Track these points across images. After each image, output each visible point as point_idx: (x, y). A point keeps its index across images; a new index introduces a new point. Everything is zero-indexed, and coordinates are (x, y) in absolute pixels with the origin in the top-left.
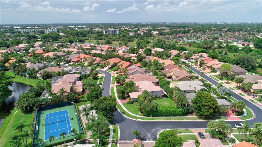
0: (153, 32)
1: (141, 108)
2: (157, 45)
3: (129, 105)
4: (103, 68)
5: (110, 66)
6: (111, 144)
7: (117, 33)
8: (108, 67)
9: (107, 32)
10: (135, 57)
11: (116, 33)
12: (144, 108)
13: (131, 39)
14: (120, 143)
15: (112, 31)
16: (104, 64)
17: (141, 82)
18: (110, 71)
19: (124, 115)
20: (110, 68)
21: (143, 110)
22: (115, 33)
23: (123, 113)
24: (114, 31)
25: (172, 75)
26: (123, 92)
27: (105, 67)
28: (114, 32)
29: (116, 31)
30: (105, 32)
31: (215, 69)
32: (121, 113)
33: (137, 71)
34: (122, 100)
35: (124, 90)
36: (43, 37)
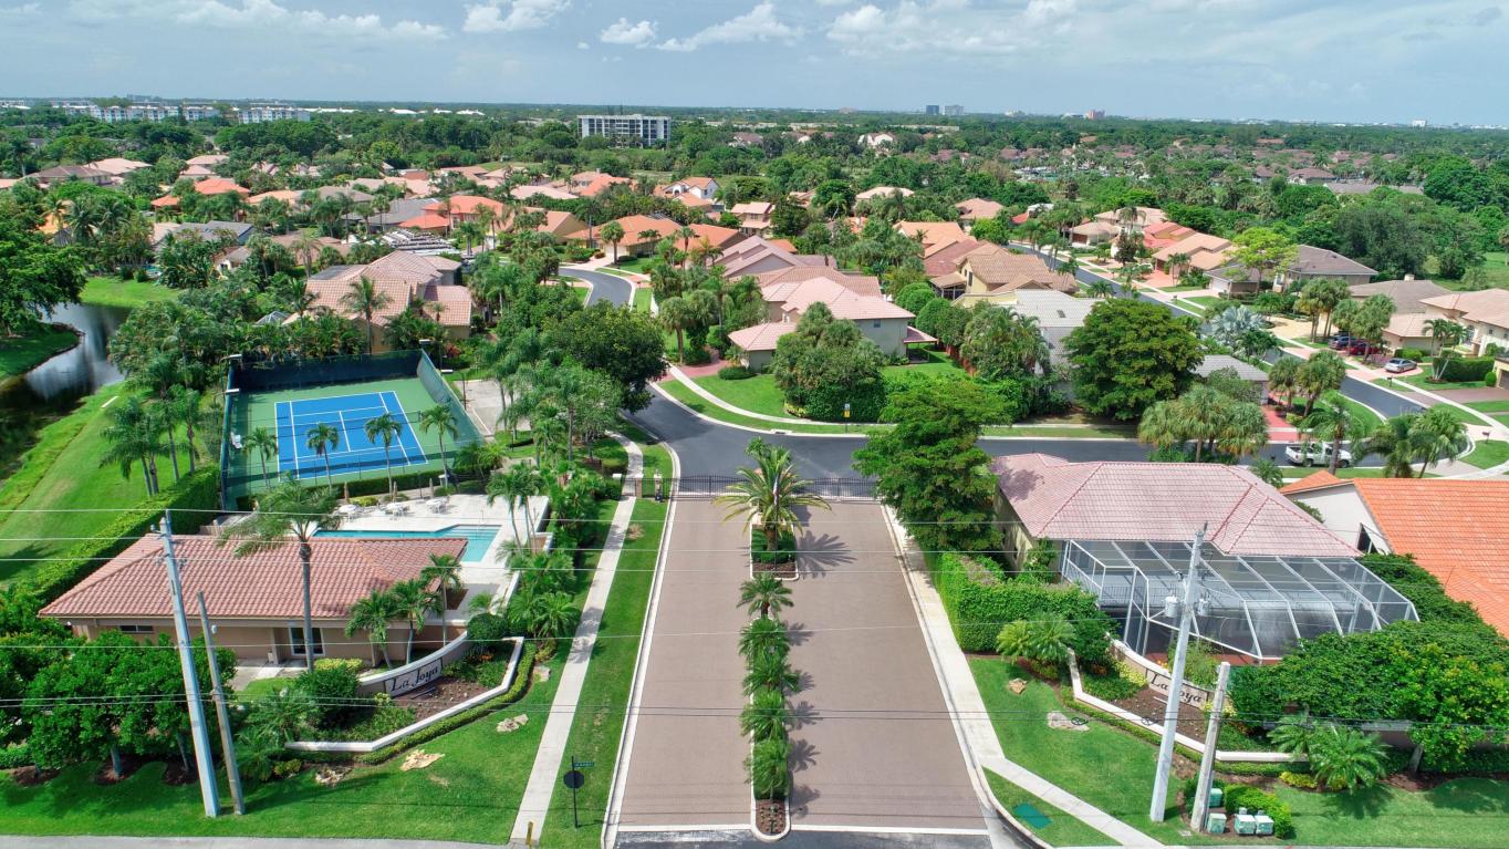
0: (865, 140)
1: (796, 376)
2: (888, 179)
3: (730, 382)
4: (585, 260)
5: (623, 252)
6: (632, 500)
7: (661, 136)
8: (610, 258)
9: (599, 126)
10: (765, 220)
11: (654, 136)
12: (809, 373)
13: (740, 160)
14: (681, 499)
15: (632, 121)
16: (590, 242)
17: (795, 285)
18: (620, 274)
19: (700, 415)
20: (620, 262)
21: (806, 386)
22: (646, 136)
23: (700, 409)
24: (645, 122)
25: (967, 279)
26: (699, 323)
27: (593, 258)
28: (645, 131)
29: (654, 122)
30: (591, 130)
31: (1202, 271)
32: (685, 407)
33: (772, 255)
34: (691, 369)
35: (704, 311)
36: (235, 139)
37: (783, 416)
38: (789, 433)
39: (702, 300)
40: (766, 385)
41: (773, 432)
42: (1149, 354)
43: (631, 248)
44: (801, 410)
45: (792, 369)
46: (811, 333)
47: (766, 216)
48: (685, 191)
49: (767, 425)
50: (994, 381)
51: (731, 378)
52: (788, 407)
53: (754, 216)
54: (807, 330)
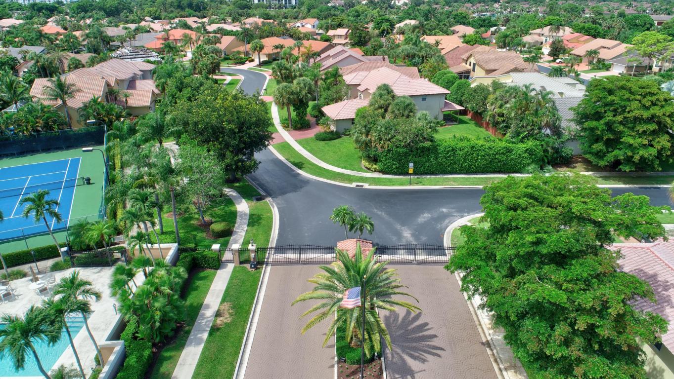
1: (370, 141)
3: (323, 143)
4: (243, 63)
5: (264, 58)
7: (294, 3)
8: (257, 62)
10: (346, 38)
11: (290, 3)
12: (380, 139)
13: (333, 12)
14: (275, 263)
16: (246, 53)
17: (366, 73)
18: (261, 70)
19: (300, 171)
20: (262, 64)
21: (378, 149)
23: (300, 166)
25: (471, 67)
26: (301, 101)
27: (247, 62)
32: (289, 164)
33: (350, 56)
34: (297, 133)
35: (304, 92)
37: (361, 170)
38: (366, 186)
39: (302, 85)
40: (347, 145)
41: (354, 185)
42: (652, 119)
43: (269, 55)
44: (375, 166)
45: (367, 136)
46: (380, 107)
47: (346, 36)
48: (303, 26)
49: (349, 179)
50: (522, 141)
51: (323, 140)
52: (364, 163)
53: (340, 36)
54: (377, 105)
